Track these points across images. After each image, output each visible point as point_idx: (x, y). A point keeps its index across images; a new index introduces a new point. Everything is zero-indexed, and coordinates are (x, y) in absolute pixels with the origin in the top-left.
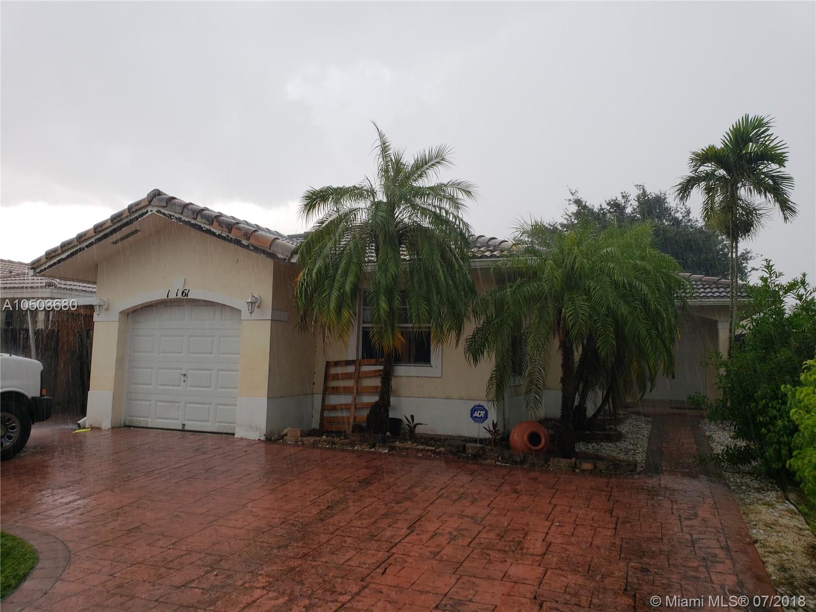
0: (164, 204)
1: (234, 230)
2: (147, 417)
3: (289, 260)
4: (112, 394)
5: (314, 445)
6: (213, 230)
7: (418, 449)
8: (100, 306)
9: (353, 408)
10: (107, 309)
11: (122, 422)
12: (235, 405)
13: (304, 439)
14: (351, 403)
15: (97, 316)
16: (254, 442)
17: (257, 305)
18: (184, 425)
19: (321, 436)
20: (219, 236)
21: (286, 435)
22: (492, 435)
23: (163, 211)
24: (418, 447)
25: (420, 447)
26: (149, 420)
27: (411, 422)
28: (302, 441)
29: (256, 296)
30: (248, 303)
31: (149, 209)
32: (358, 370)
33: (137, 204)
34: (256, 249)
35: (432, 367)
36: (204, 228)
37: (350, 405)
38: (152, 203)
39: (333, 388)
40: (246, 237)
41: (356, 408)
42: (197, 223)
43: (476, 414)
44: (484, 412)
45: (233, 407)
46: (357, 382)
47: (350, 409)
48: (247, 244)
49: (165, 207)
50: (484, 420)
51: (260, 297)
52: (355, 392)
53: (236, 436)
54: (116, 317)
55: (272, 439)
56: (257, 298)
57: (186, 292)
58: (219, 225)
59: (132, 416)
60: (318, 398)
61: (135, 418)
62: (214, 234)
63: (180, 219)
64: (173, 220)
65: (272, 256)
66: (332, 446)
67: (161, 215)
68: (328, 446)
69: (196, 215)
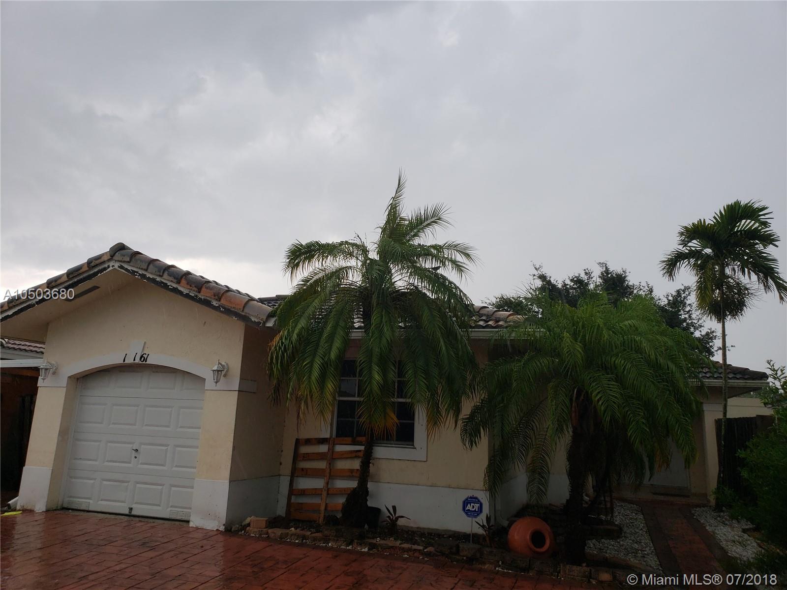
0: (128, 259)
1: (203, 289)
2: (89, 499)
3: (264, 323)
4: (51, 471)
5: (281, 540)
6: (180, 288)
7: (403, 548)
8: (46, 369)
9: (324, 493)
10: (54, 373)
11: (60, 503)
12: (192, 487)
13: (270, 531)
14: (322, 487)
15: (42, 380)
16: (211, 533)
17: (223, 373)
18: (131, 509)
19: (288, 528)
20: (187, 296)
21: (249, 525)
22: (485, 531)
23: (126, 266)
24: (403, 546)
25: (406, 546)
26: (91, 501)
27: (393, 513)
28: (267, 533)
29: (223, 363)
30: (214, 371)
31: (111, 264)
32: (331, 450)
33: (98, 257)
34: (228, 312)
35: (415, 448)
36: (170, 287)
37: (321, 490)
38: (114, 258)
39: (302, 469)
40: (216, 297)
41: (328, 494)
42: (163, 281)
43: (469, 507)
44: (479, 505)
45: (189, 490)
46: (330, 464)
47: (321, 494)
48: (217, 305)
49: (128, 262)
50: (478, 515)
51: (227, 364)
52: (328, 475)
53: (191, 524)
54: (64, 382)
55: (233, 529)
56: (224, 365)
57: (145, 356)
58: (188, 284)
59: (71, 497)
60: (285, 482)
61: (75, 499)
62: (181, 293)
63: (143, 276)
64: (136, 277)
65: (244, 318)
66: (303, 540)
67: (124, 271)
68: (297, 541)
69: (162, 271)
